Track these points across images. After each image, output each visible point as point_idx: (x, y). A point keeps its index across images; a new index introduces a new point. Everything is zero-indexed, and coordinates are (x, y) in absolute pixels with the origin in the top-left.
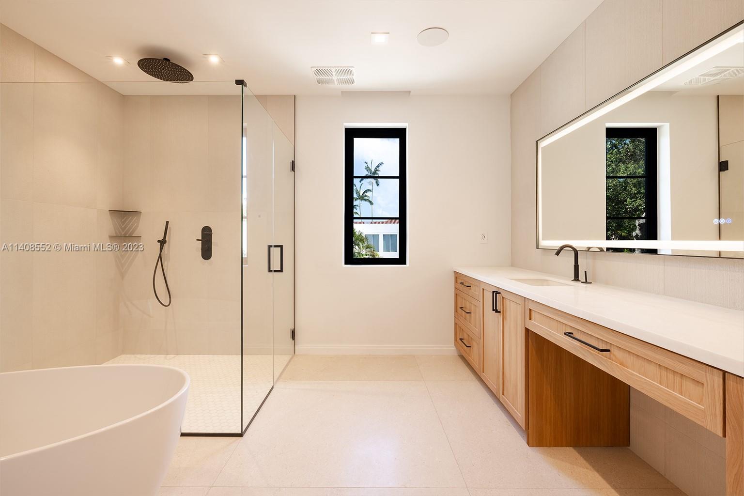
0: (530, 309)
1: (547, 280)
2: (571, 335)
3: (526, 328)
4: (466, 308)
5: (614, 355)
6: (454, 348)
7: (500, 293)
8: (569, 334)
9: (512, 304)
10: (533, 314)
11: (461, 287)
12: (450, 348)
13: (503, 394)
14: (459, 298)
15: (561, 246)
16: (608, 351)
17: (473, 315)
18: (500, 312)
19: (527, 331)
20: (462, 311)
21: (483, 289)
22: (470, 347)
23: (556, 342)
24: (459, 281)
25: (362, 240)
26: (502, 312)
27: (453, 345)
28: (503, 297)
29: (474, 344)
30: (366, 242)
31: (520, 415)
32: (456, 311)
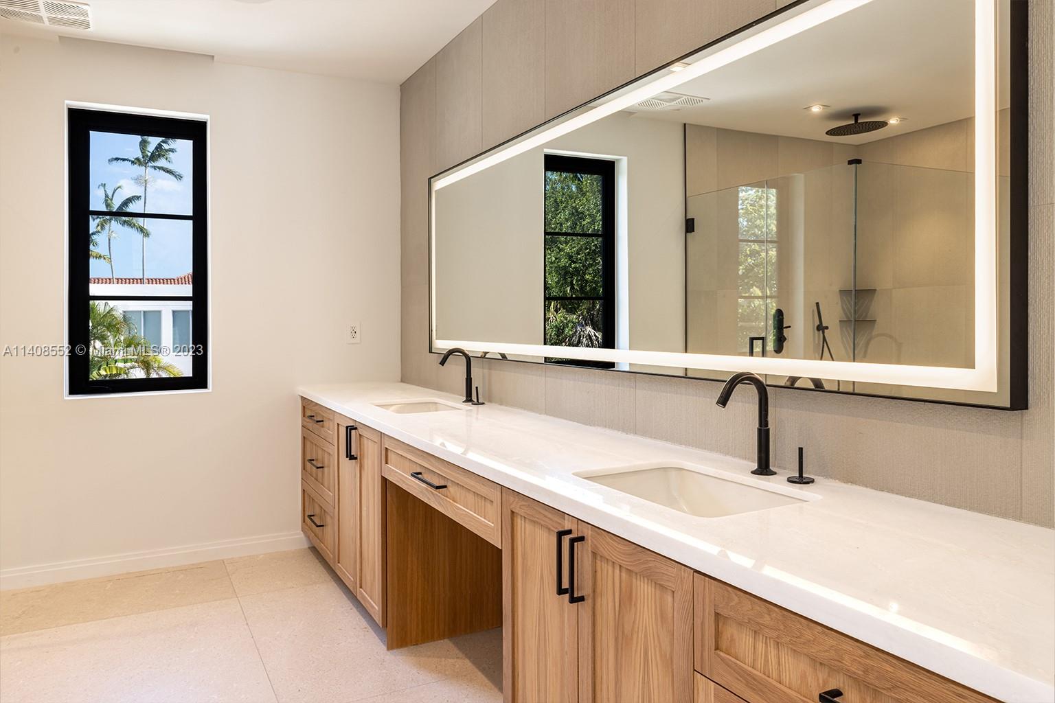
0: (386, 448)
1: (436, 403)
2: (420, 476)
3: (382, 476)
4: (317, 460)
5: (449, 492)
6: (302, 535)
7: (356, 428)
8: (416, 475)
9: (370, 443)
10: (390, 454)
11: (311, 424)
12: (294, 537)
13: (361, 587)
14: (308, 445)
15: (451, 348)
16: (445, 487)
17: (326, 469)
18: (356, 458)
19: (385, 481)
20: (312, 465)
21: (338, 424)
22: (323, 526)
23: (408, 489)
24: (309, 413)
25: (113, 326)
26: (358, 458)
27: (300, 531)
28: (360, 435)
29: (329, 520)
30: (124, 330)
31: (377, 608)
32: (304, 468)
